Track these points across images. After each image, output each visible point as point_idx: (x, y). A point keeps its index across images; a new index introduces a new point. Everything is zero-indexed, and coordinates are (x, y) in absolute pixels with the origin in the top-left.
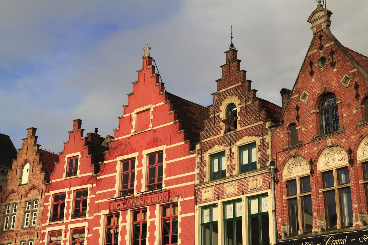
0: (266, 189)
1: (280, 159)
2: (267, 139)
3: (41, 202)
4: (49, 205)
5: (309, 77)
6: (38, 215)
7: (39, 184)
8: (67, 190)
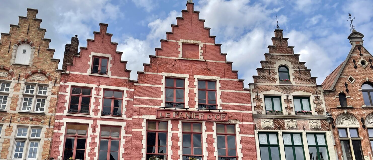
0: (325, 130)
1: (334, 113)
2: (320, 97)
3: (53, 90)
4: (67, 95)
5: (353, 68)
6: (49, 102)
7: (50, 70)
8: (94, 86)
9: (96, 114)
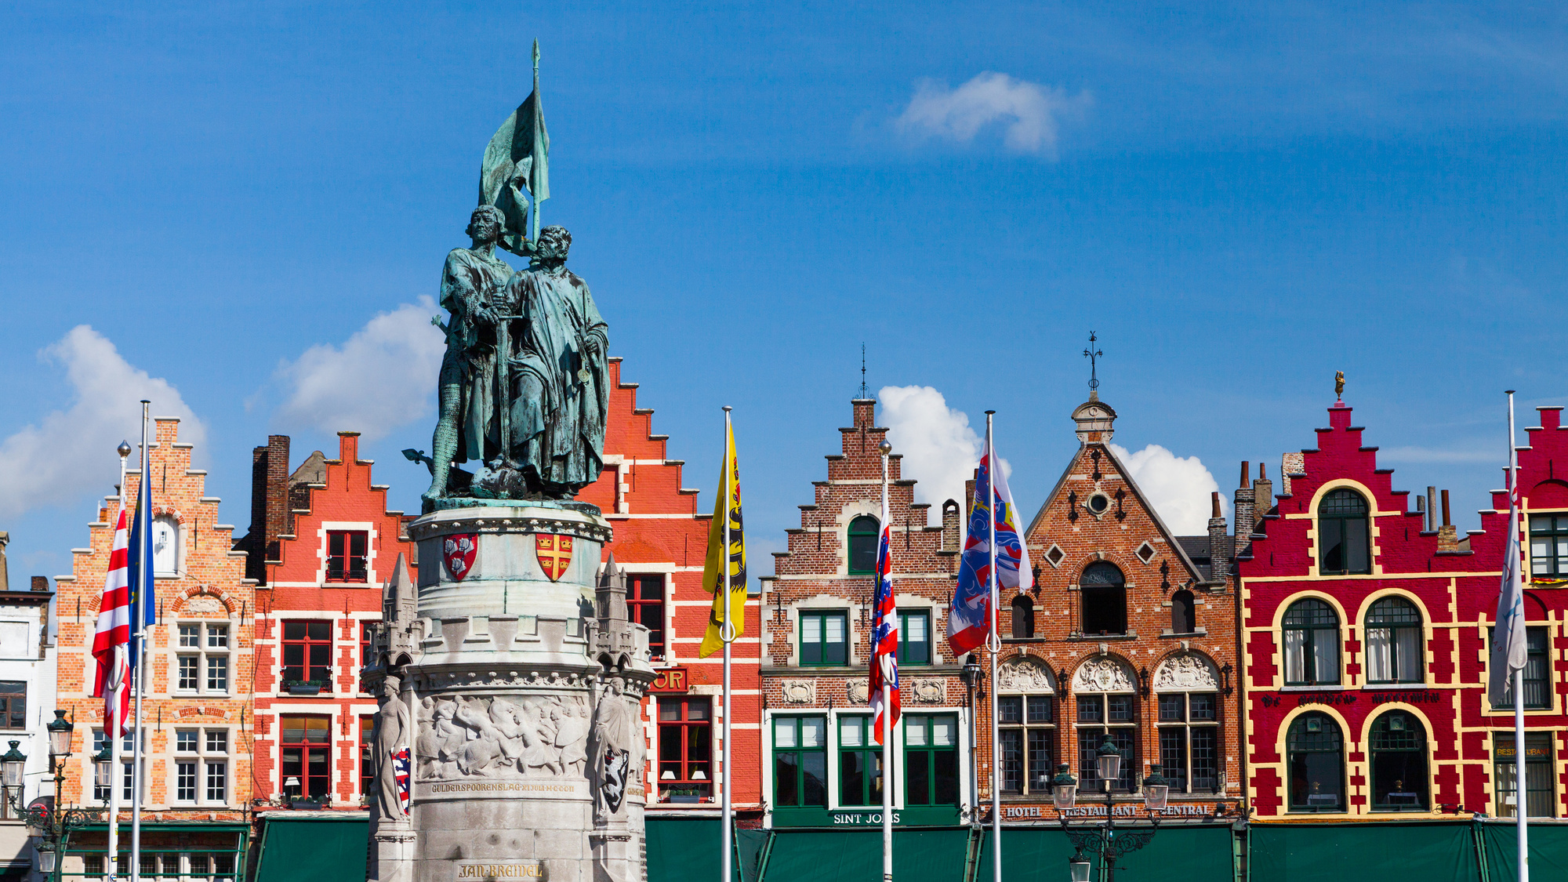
0: (957, 706)
3: (242, 635)
4: (274, 646)
5: (1066, 522)
6: (237, 667)
7: (227, 584)
8: (336, 616)
9: (346, 689)
